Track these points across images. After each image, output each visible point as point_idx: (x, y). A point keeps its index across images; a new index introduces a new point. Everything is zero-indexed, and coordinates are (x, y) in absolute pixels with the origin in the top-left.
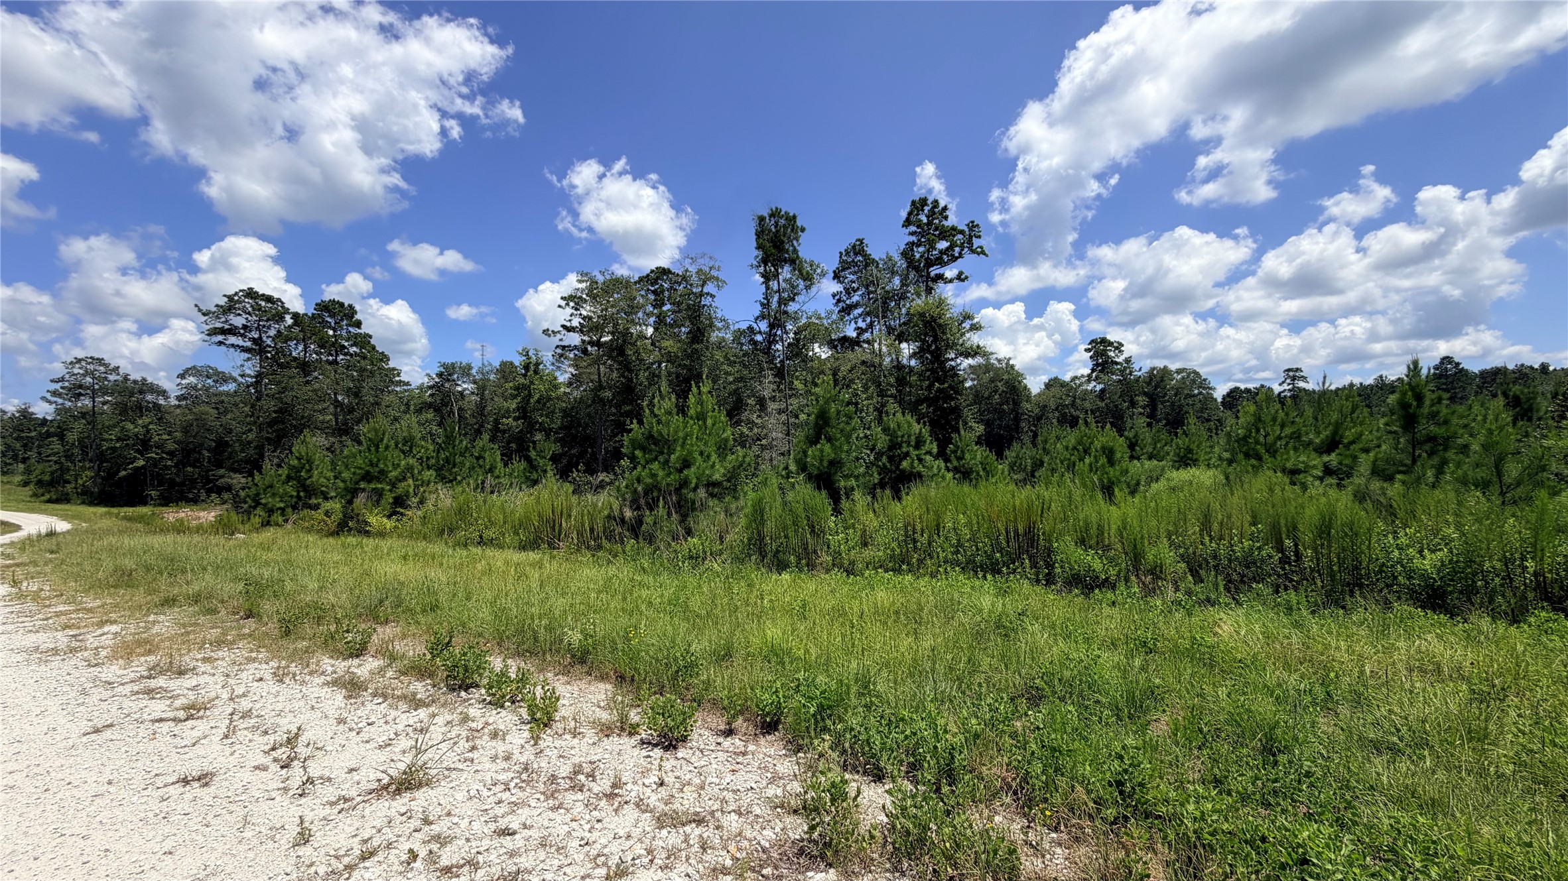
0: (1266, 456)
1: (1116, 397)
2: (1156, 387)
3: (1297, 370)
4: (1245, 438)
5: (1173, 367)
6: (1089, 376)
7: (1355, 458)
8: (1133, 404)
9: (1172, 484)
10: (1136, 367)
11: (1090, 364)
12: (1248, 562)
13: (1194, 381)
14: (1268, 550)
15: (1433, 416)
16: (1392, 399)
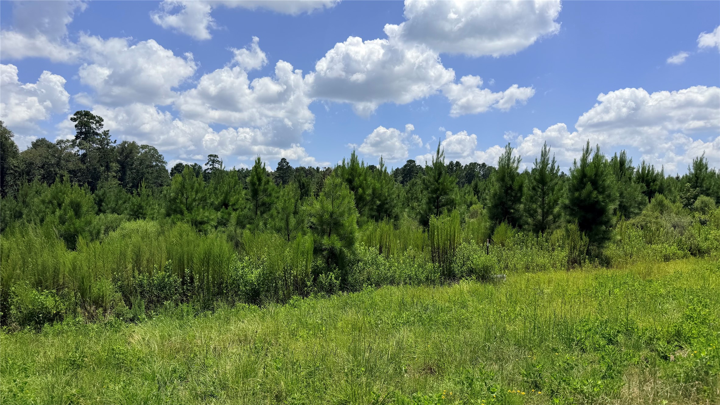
0: (186, 212)
1: (95, 162)
2: (127, 157)
3: (216, 156)
4: (175, 199)
5: (140, 143)
6: (74, 142)
7: (230, 214)
8: (108, 168)
9: (125, 232)
10: (112, 139)
11: (75, 132)
12: (162, 287)
13: (153, 156)
14: (174, 277)
15: (265, 190)
16: (248, 179)
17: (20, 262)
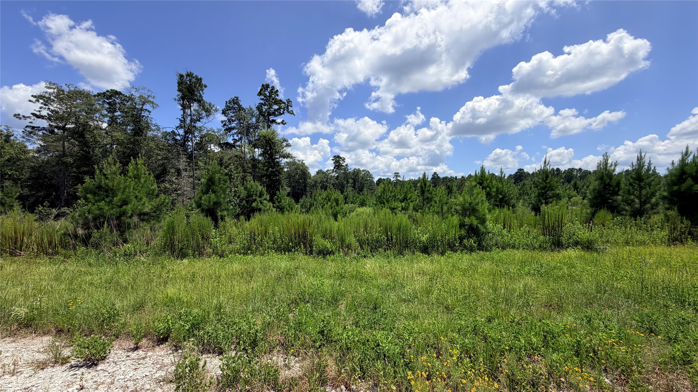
0: (386, 203)
1: (342, 179)
2: (356, 176)
3: (398, 173)
4: (381, 196)
5: (361, 169)
6: (333, 170)
7: (409, 204)
8: (348, 182)
9: (358, 213)
10: (349, 168)
11: (334, 165)
12: (377, 241)
13: (368, 175)
14: (383, 236)
15: (428, 191)
16: (419, 185)
17: (317, 226)
